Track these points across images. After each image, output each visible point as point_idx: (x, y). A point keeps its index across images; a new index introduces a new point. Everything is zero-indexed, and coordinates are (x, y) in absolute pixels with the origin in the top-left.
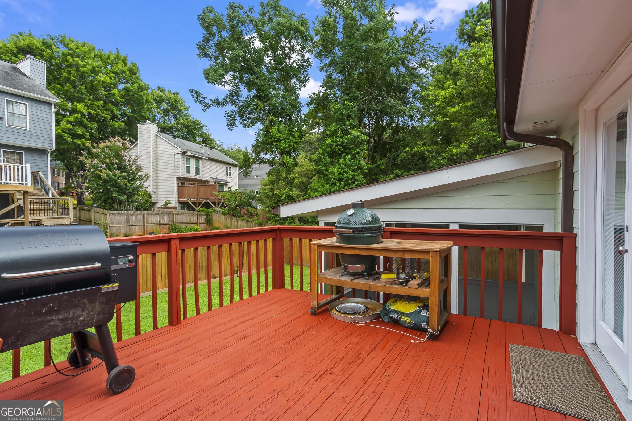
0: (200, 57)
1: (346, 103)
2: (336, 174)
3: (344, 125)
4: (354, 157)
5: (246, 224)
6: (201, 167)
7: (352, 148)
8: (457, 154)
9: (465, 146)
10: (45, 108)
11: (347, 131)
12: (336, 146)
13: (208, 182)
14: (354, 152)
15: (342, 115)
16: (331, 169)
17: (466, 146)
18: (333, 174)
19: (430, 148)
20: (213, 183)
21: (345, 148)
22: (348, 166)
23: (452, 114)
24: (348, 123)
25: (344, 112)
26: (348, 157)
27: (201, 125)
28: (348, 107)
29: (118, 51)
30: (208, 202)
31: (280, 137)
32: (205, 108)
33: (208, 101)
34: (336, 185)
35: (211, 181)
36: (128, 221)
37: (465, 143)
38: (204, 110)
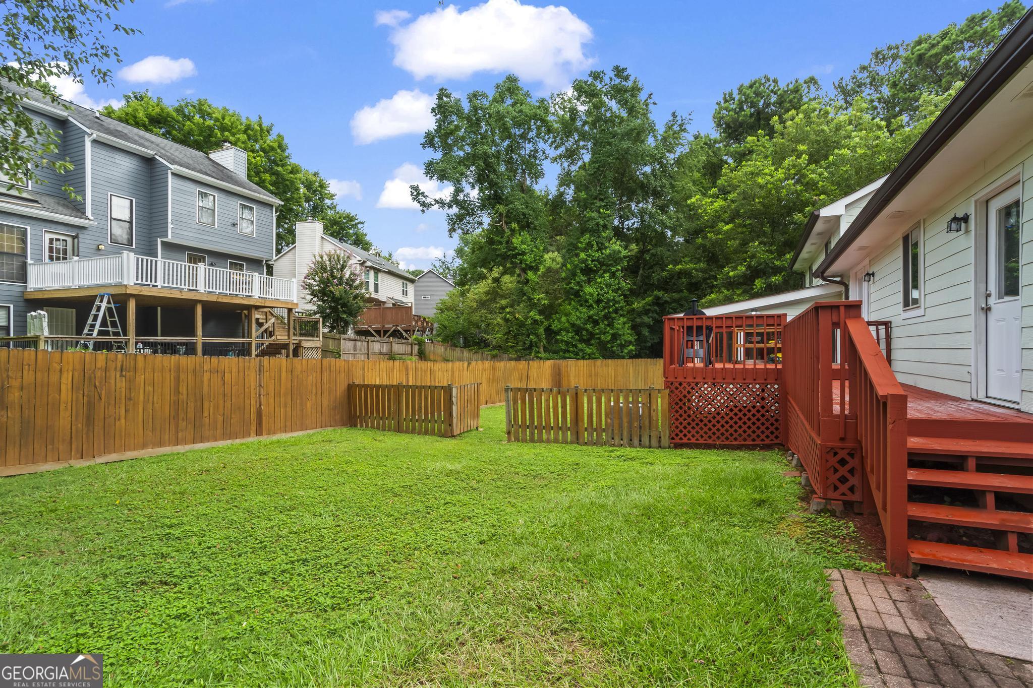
0: (424, 148)
1: (602, 210)
2: (595, 295)
3: (599, 237)
4: (613, 275)
5: (475, 356)
6: (379, 283)
7: (611, 265)
8: (734, 277)
9: (742, 269)
10: (266, 211)
11: (602, 244)
12: (592, 261)
13: (384, 303)
14: (614, 269)
15: (598, 224)
16: (588, 289)
17: (744, 269)
18: (591, 295)
19: (697, 266)
20: (391, 305)
21: (602, 264)
22: (608, 286)
23: (726, 232)
24: (604, 235)
25: (601, 222)
26: (606, 275)
27: (356, 221)
28: (604, 215)
29: (260, 118)
30: (399, 331)
31: (525, 249)
32: (424, 209)
33: (428, 201)
34: (593, 308)
35: (388, 302)
36: (355, 349)
37: (742, 264)
38: (423, 211)
